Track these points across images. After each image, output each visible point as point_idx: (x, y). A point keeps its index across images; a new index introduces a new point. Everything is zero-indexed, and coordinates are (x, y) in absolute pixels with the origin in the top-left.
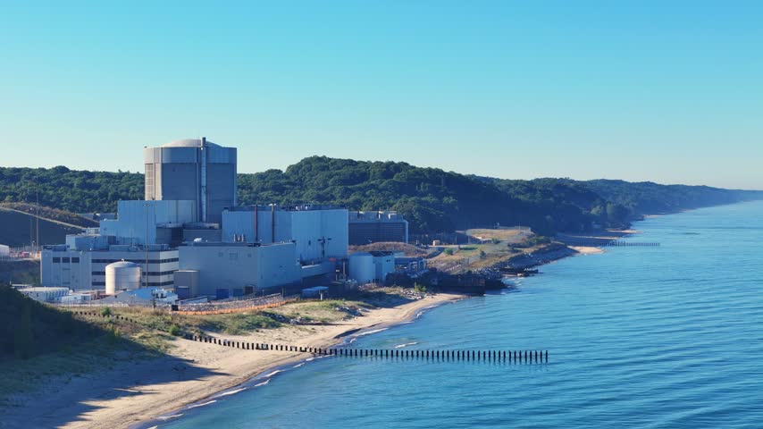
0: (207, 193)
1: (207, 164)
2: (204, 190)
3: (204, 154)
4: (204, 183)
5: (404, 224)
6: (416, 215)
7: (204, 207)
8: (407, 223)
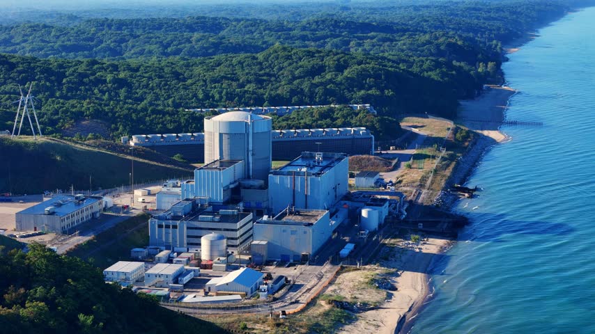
0: (253, 155)
1: (253, 133)
2: (250, 154)
3: (251, 128)
4: (251, 148)
5: (371, 138)
6: (377, 126)
7: (251, 165)
8: (373, 136)
